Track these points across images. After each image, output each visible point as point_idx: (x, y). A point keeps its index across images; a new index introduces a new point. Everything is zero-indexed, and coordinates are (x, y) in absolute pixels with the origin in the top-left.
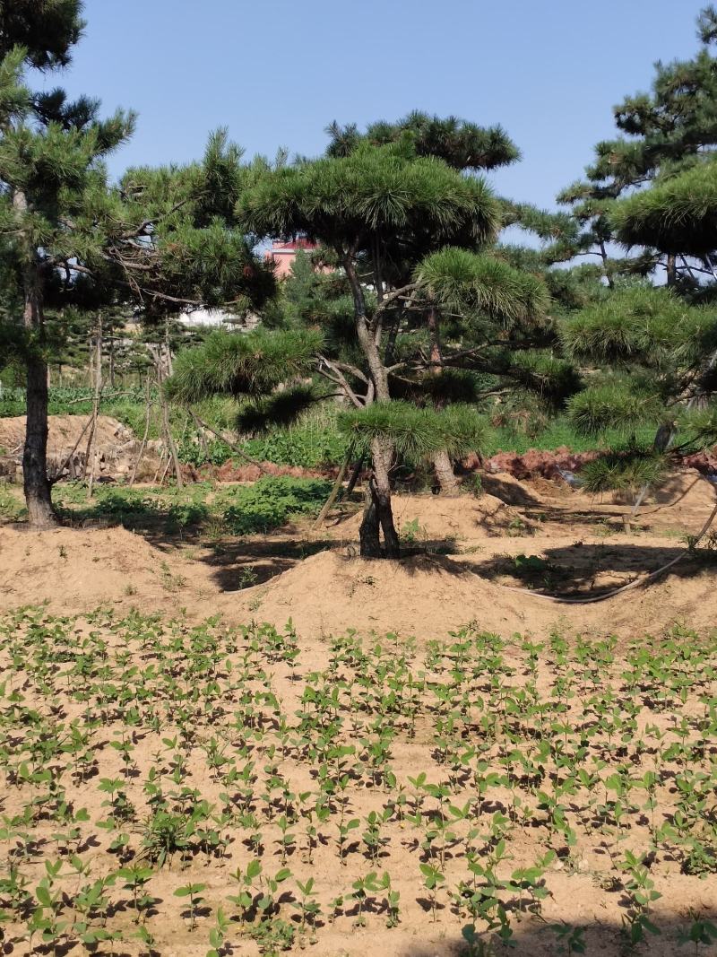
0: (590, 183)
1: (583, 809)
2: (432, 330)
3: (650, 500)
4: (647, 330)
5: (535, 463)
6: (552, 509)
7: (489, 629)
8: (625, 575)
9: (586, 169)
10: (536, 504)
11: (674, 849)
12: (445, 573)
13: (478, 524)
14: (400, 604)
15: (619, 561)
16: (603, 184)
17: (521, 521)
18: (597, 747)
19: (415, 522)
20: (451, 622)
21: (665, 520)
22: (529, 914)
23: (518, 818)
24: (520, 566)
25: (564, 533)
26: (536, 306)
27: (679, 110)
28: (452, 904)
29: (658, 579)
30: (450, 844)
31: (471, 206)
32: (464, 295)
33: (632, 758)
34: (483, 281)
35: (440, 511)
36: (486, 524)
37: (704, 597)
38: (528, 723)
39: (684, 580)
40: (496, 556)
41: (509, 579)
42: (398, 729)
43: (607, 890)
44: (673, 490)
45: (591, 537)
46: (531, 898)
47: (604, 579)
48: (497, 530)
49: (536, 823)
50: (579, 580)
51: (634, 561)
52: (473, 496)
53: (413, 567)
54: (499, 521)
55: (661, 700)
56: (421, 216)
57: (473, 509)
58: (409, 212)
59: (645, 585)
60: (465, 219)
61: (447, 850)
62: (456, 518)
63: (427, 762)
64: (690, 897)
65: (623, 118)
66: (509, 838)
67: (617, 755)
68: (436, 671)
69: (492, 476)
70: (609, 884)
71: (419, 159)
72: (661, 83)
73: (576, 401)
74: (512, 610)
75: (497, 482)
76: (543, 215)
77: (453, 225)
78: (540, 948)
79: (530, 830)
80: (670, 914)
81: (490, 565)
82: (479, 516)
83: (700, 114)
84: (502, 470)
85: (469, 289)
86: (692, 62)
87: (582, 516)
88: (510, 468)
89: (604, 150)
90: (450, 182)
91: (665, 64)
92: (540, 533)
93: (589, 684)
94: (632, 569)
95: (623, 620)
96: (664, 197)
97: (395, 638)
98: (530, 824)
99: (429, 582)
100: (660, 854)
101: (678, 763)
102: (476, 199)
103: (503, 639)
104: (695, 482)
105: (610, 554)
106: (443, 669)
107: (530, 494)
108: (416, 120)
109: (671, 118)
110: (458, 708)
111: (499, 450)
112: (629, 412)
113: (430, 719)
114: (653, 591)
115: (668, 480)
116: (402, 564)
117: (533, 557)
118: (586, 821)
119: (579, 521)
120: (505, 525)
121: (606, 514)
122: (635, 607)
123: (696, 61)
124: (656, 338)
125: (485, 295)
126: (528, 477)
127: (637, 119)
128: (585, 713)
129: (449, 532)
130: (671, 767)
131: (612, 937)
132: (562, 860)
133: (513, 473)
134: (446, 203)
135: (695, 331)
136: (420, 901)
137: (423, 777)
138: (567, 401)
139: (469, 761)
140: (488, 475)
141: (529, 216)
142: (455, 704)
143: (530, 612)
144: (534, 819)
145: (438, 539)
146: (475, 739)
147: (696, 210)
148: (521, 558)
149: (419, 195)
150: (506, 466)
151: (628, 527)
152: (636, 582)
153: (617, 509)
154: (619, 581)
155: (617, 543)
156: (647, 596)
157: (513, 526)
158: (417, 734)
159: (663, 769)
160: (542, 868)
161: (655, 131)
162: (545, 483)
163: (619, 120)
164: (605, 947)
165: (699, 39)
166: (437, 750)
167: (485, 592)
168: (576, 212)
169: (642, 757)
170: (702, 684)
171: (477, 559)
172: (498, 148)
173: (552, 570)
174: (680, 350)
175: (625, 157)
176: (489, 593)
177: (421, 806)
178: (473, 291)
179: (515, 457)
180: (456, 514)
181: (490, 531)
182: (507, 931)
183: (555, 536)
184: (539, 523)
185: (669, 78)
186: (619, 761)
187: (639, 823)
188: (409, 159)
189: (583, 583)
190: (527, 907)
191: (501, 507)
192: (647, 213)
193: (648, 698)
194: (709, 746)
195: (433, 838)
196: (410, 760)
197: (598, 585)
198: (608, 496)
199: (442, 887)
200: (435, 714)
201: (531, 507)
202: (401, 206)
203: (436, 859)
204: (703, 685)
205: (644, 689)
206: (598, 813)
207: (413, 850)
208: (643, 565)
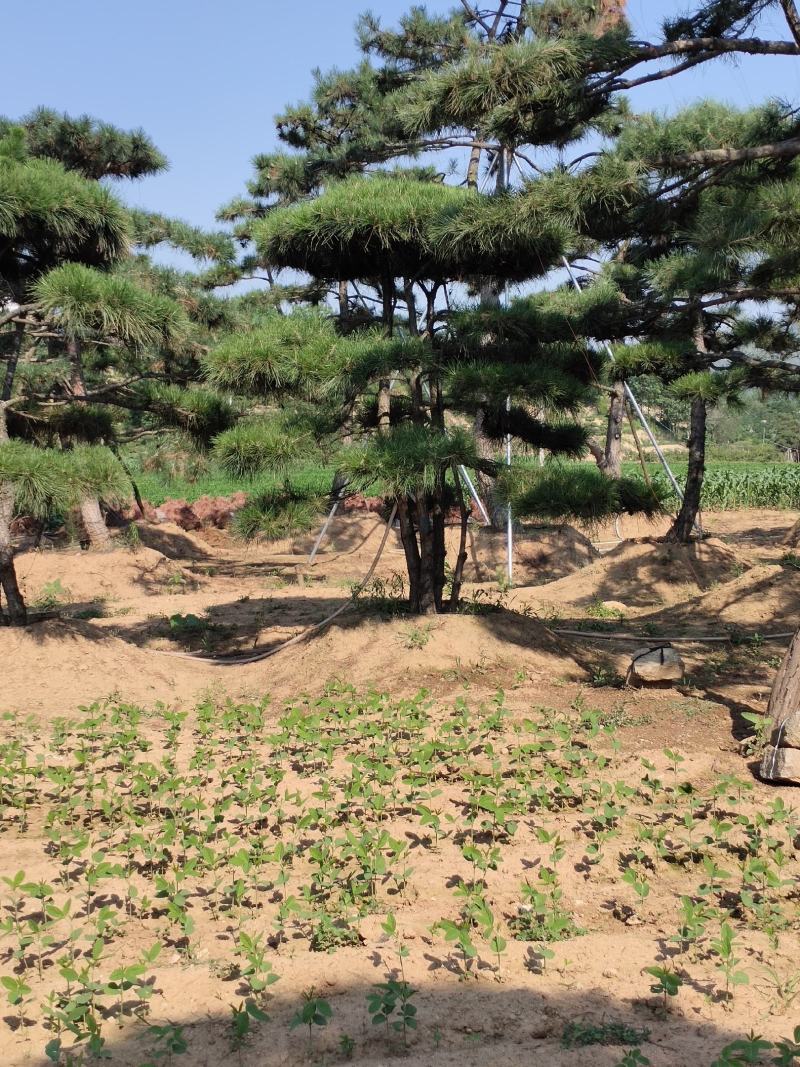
0: (253, 200)
1: (212, 891)
2: (73, 360)
3: (329, 548)
4: (295, 361)
5: (208, 512)
6: (223, 562)
7: (133, 699)
8: (290, 629)
9: (246, 183)
10: (205, 557)
11: (304, 925)
12: (81, 639)
13: (135, 581)
14: (26, 678)
15: (287, 615)
16: (265, 202)
17: (184, 577)
18: (235, 821)
19: (57, 583)
20: (89, 695)
21: (342, 569)
22: (134, 1017)
23: (136, 911)
24: (175, 627)
25: (233, 588)
26: (174, 332)
27: (345, 124)
28: (45, 1018)
29: (320, 633)
30: (51, 949)
31: (96, 218)
32: (88, 317)
33: (272, 830)
34: (109, 303)
35: (89, 569)
36: (144, 581)
37: (365, 649)
38: (161, 801)
39: (346, 631)
40: (151, 617)
41: (164, 642)
42: (8, 823)
43: (224, 980)
44: (353, 537)
45: (259, 590)
46: (138, 999)
47: (268, 636)
48: (157, 587)
49: (157, 914)
50: (241, 638)
51: (302, 614)
52: (128, 550)
53: (43, 634)
54: (159, 577)
55: (311, 762)
56: (35, 227)
57: (129, 565)
58: (19, 221)
59: (307, 639)
60: (90, 232)
61: (46, 958)
62: (109, 576)
63: (39, 857)
64: (313, 975)
65: (286, 130)
66: (121, 935)
67: (256, 828)
68: (62, 752)
69: (155, 527)
70: (227, 972)
71: (31, 160)
72: (320, 92)
73: (224, 440)
74: (161, 677)
75: (159, 534)
76: (196, 232)
77: (75, 238)
78: (141, 1054)
79: (150, 922)
80: (291, 997)
81: (143, 628)
82: (136, 573)
83: (365, 129)
84: (168, 520)
85: (93, 310)
86: (354, 72)
87: (255, 568)
88: (179, 517)
89: (262, 164)
90: (69, 188)
91: (324, 72)
92: (206, 589)
93: (236, 752)
94: (299, 622)
95: (283, 679)
96: (309, 216)
97: (13, 718)
98: (150, 916)
99: (61, 650)
100: (289, 933)
101: (321, 830)
102: (101, 210)
103: (149, 710)
104: (375, 528)
105: (279, 608)
106: (70, 750)
107: (199, 546)
108: (43, 118)
109: (337, 133)
110: (83, 793)
111: (168, 497)
112: (280, 452)
113: (47, 807)
114: (314, 644)
115: (345, 527)
116: (29, 632)
117: (190, 616)
118: (213, 905)
119: (251, 573)
120: (164, 582)
121: (280, 565)
122: (296, 664)
123: (357, 71)
124: (305, 371)
125: (112, 320)
126: (198, 527)
127: (301, 131)
128: (224, 784)
129: (100, 592)
130: (315, 835)
131: (222, 1030)
132: (180, 952)
133: (181, 524)
134: (64, 212)
135: (344, 363)
136: (7, 1020)
137: (21, 875)
138: (215, 440)
139: (82, 852)
140: (151, 526)
141: (180, 233)
142: (80, 788)
143: (181, 678)
144: (154, 909)
145: (84, 601)
146: (98, 825)
147: (343, 231)
148: (177, 617)
149: (31, 203)
150: (174, 516)
151: (300, 578)
152: (300, 637)
153: (293, 558)
154: (285, 636)
155: (287, 595)
156: (309, 651)
157: (174, 583)
158: (30, 827)
159: (304, 838)
160: (147, 964)
161: (321, 146)
162: (217, 534)
163: (282, 131)
164: (214, 1043)
165: (358, 48)
166: (51, 843)
167: (130, 659)
168: (237, 232)
169: (284, 828)
170: (356, 742)
171: (127, 622)
172: (141, 155)
173: (213, 629)
174: (331, 384)
175: (285, 172)
176: (135, 660)
177: (22, 909)
178: (98, 314)
179: (184, 506)
180: (109, 571)
181: (150, 589)
182: (97, 1041)
183: (222, 591)
184: (206, 578)
185: (329, 88)
186: (257, 834)
187: (271, 901)
188: (21, 160)
189: (246, 642)
190: (133, 1009)
191: (162, 561)
192: (292, 233)
193: (297, 762)
194: (354, 809)
195: (28, 945)
196: (18, 858)
197: (262, 643)
198: (285, 545)
199: (29, 1001)
200: (55, 802)
201: (199, 560)
202: (10, 214)
203: (33, 969)
204: (358, 743)
205: (294, 752)
206: (228, 895)
207: (6, 961)
208: (310, 619)
